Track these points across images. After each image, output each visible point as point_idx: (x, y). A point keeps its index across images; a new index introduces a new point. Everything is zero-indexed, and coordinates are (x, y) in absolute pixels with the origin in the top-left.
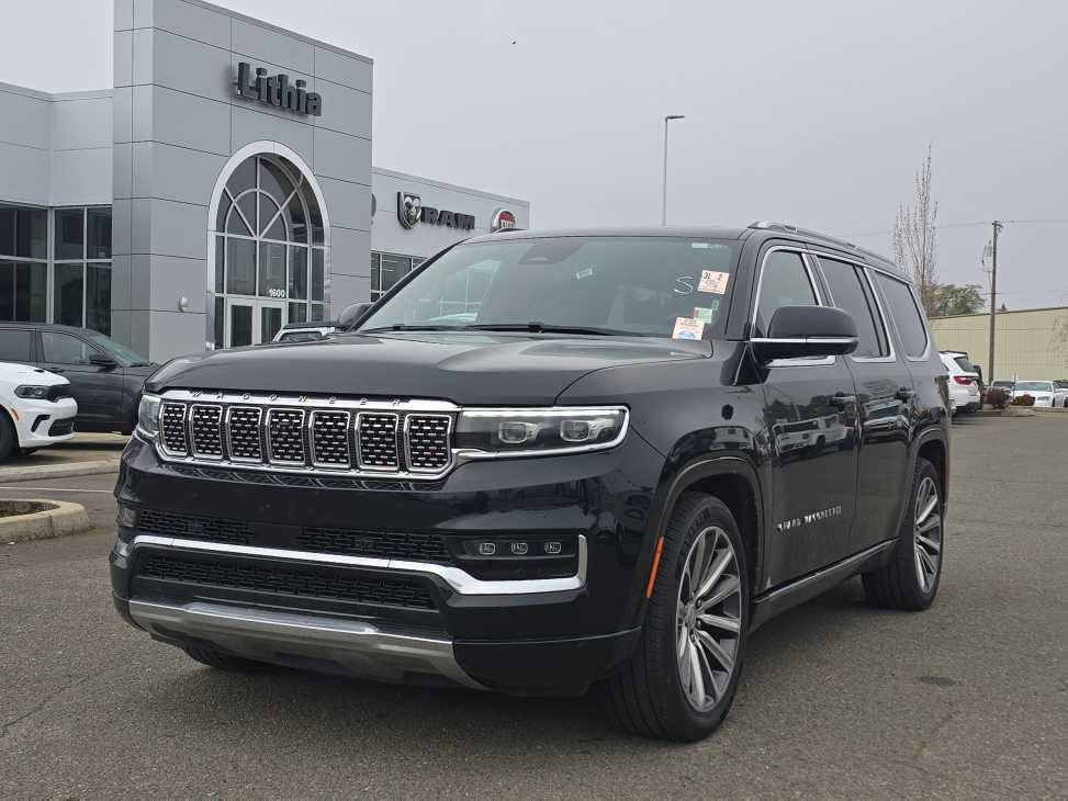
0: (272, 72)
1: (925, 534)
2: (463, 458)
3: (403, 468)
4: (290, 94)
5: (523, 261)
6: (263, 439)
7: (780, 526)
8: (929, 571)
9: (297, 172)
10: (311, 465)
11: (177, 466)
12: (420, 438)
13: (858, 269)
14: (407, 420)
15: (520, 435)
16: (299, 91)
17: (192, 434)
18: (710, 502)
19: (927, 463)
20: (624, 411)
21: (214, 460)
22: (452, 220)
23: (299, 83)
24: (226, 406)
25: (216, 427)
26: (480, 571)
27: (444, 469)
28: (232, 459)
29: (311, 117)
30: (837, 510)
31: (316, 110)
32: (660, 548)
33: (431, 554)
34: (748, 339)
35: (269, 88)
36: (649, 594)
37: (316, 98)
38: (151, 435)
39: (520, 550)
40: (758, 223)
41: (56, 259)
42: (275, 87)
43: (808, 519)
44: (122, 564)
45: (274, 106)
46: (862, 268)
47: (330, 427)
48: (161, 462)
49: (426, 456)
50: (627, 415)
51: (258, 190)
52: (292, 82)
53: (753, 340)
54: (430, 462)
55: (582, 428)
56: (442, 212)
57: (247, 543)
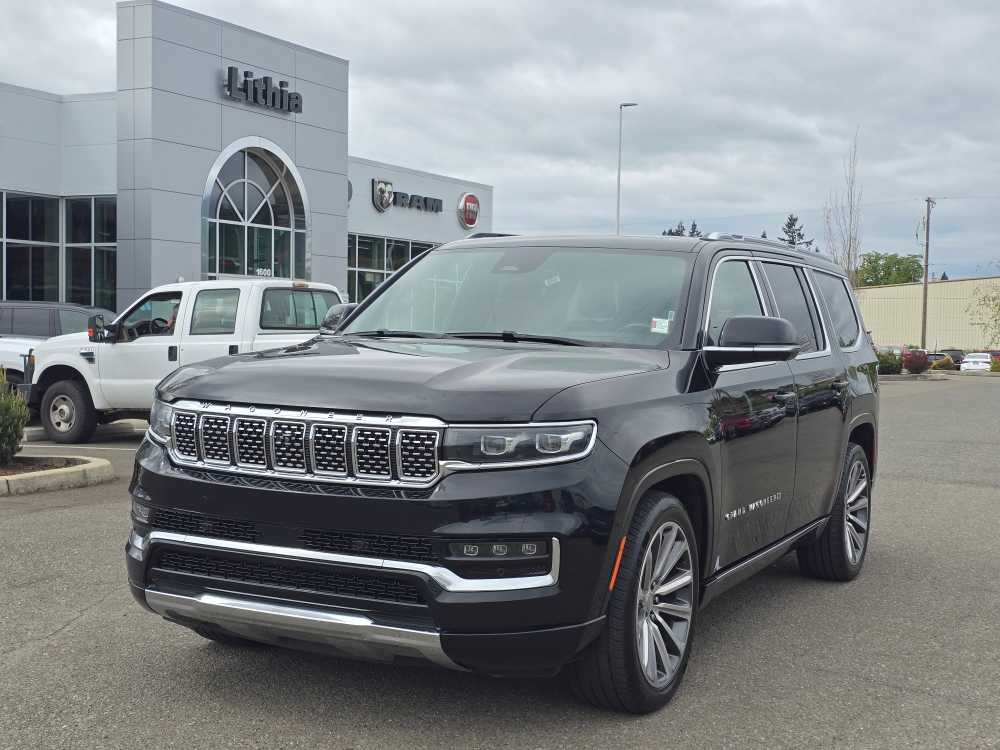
0: (258, 75)
1: (854, 513)
2: (449, 469)
3: (395, 477)
4: (274, 94)
5: (497, 270)
6: (268, 447)
7: (727, 516)
8: (857, 547)
9: (280, 164)
10: (312, 473)
11: (187, 469)
12: (411, 451)
13: (798, 270)
14: (398, 435)
15: (500, 447)
16: (282, 92)
17: (202, 442)
18: (668, 501)
19: (857, 447)
20: (592, 425)
21: (222, 465)
22: (422, 203)
23: (282, 84)
24: (233, 417)
25: (225, 436)
26: (465, 571)
27: (432, 479)
28: (239, 464)
29: (293, 114)
30: (777, 497)
31: (298, 108)
32: (622, 547)
33: (420, 555)
34: (700, 348)
35: (255, 89)
36: (611, 587)
37: (298, 97)
38: (163, 440)
39: (499, 550)
40: (709, 234)
41: (67, 242)
42: (261, 88)
43: (752, 506)
44: (137, 555)
45: (260, 106)
46: (802, 268)
47: (329, 439)
48: (174, 465)
49: (416, 467)
50: (595, 428)
51: (246, 180)
52: (276, 83)
53: (705, 348)
54: (420, 472)
55: (554, 440)
56: (413, 196)
57: (254, 541)
